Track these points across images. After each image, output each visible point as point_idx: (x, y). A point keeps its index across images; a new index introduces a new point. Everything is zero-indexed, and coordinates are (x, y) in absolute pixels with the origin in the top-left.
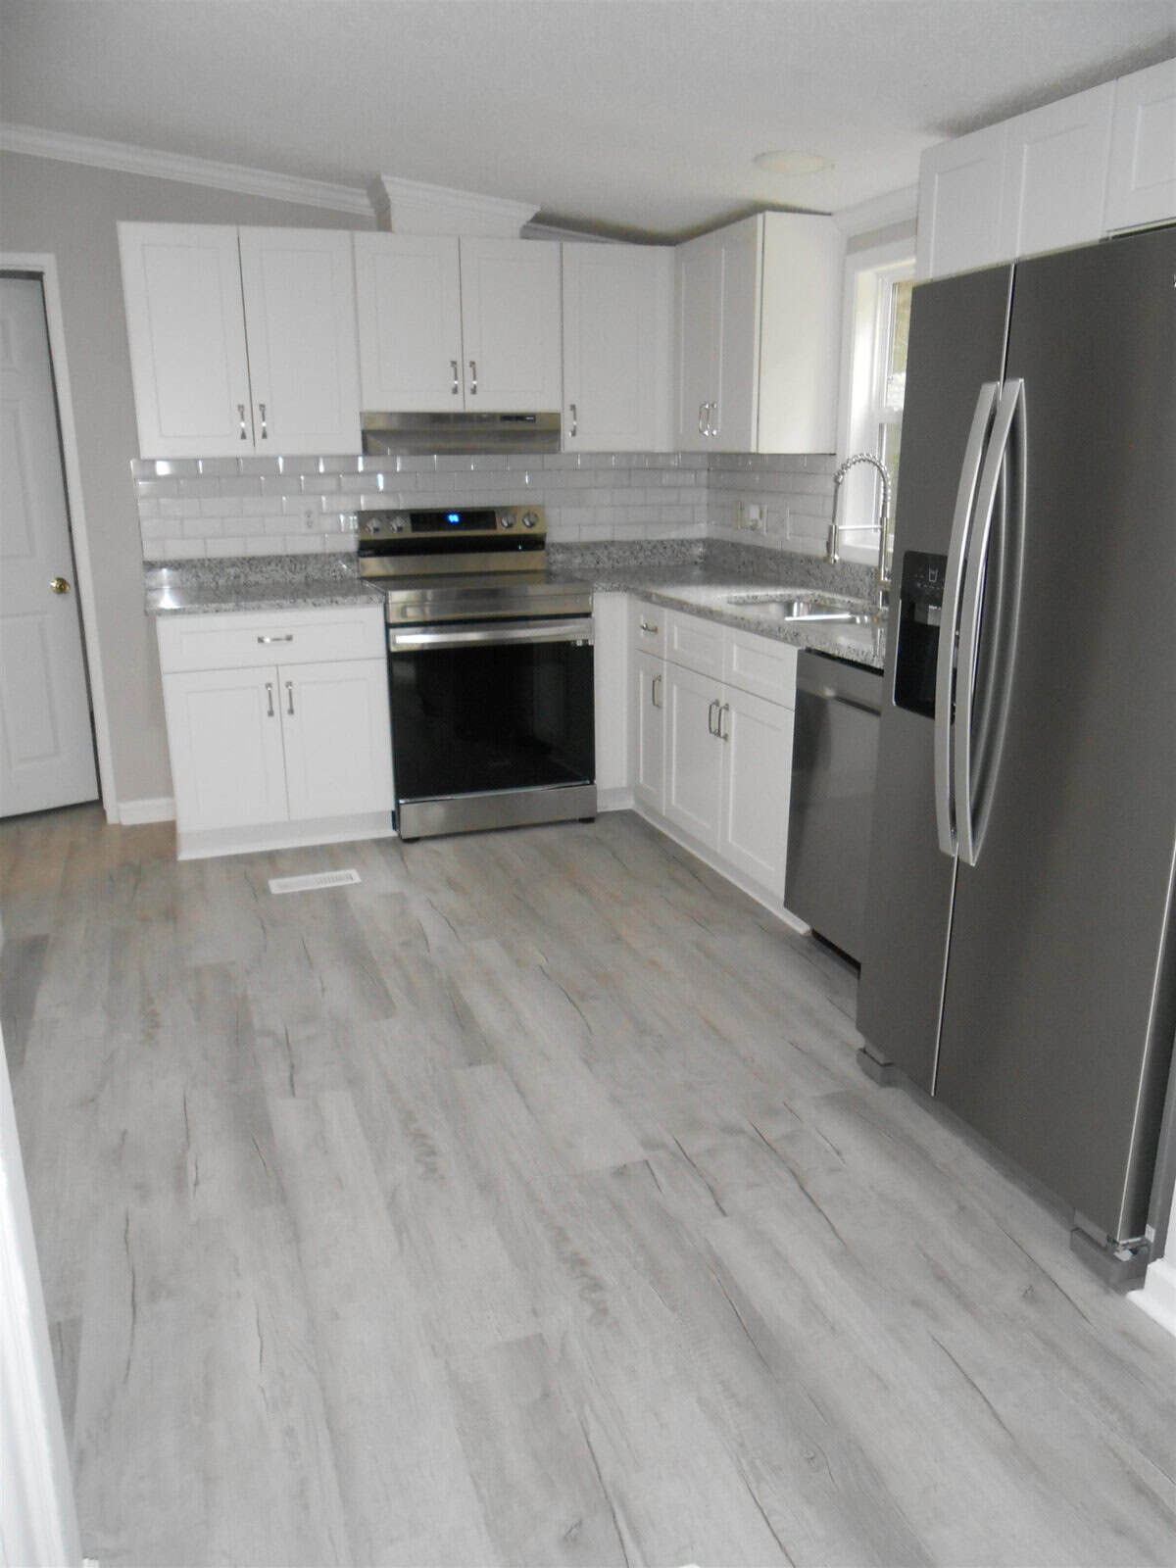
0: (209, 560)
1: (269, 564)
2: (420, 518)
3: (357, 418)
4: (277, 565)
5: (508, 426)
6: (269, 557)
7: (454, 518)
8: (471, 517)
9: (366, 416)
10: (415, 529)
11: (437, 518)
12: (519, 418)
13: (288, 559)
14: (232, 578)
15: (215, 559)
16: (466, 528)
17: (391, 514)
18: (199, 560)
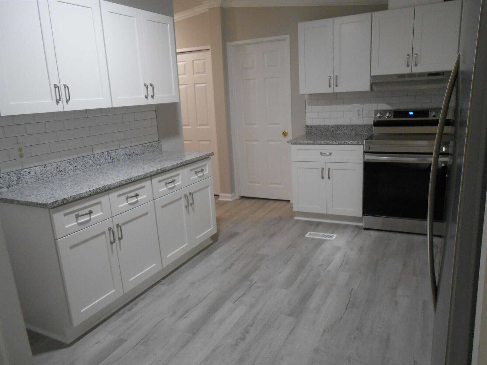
0: (325, 125)
1: (344, 127)
2: (397, 113)
3: (369, 78)
4: (346, 128)
5: (431, 78)
6: (344, 125)
7: (411, 113)
8: (417, 113)
9: (372, 77)
10: (394, 117)
11: (405, 113)
12: (437, 74)
13: (350, 126)
14: (331, 132)
15: (327, 125)
16: (416, 117)
17: (386, 111)
18: (322, 125)
